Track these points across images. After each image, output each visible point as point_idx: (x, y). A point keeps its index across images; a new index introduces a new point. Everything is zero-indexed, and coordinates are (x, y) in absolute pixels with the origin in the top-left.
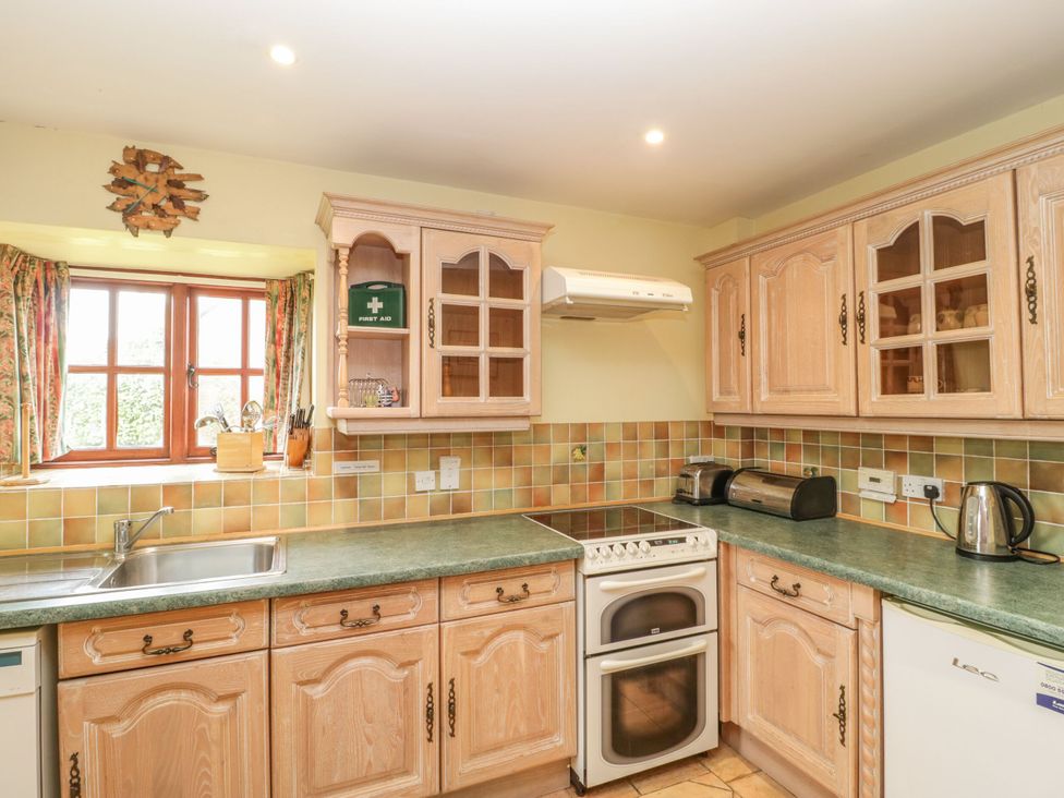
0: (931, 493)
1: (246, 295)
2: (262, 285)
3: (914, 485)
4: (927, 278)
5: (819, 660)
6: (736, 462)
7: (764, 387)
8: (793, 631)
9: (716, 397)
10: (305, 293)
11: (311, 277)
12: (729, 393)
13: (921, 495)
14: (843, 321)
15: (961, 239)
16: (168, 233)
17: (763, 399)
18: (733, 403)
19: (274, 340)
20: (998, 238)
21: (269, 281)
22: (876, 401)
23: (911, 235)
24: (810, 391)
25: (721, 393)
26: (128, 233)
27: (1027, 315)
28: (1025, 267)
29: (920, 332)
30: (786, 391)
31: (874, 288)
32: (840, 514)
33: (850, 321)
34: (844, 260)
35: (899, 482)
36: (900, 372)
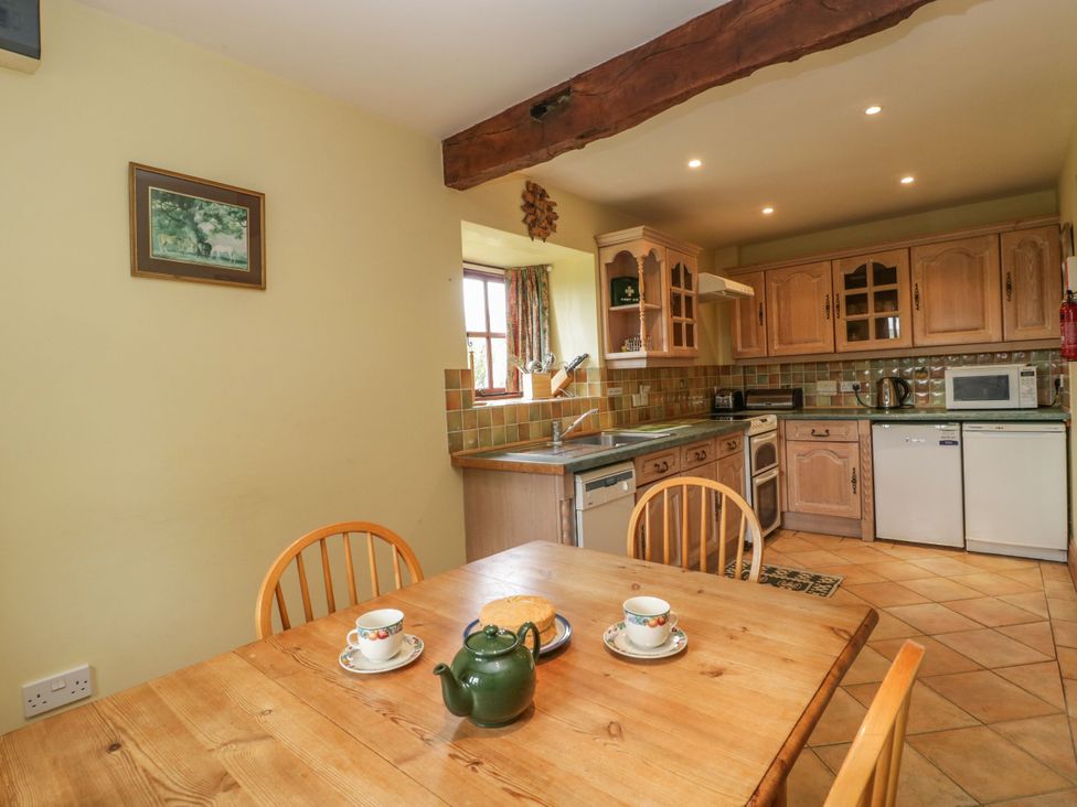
0: (856, 388)
1: (486, 277)
2: (501, 272)
3: (847, 386)
4: (870, 290)
5: (839, 462)
6: (741, 387)
7: (776, 342)
8: (824, 454)
9: (740, 349)
10: (544, 280)
11: (549, 269)
12: (750, 346)
13: (850, 389)
14: (828, 307)
15: (885, 274)
16: (544, 240)
17: (776, 348)
18: (754, 351)
19: (512, 314)
20: (902, 274)
21: (505, 269)
22: (844, 345)
23: (862, 271)
24: (806, 342)
25: (743, 347)
26: (529, 239)
27: (915, 306)
28: (914, 288)
29: (867, 312)
30: (791, 343)
31: (843, 293)
32: (805, 407)
33: (831, 309)
34: (826, 278)
35: (838, 386)
36: (856, 331)
